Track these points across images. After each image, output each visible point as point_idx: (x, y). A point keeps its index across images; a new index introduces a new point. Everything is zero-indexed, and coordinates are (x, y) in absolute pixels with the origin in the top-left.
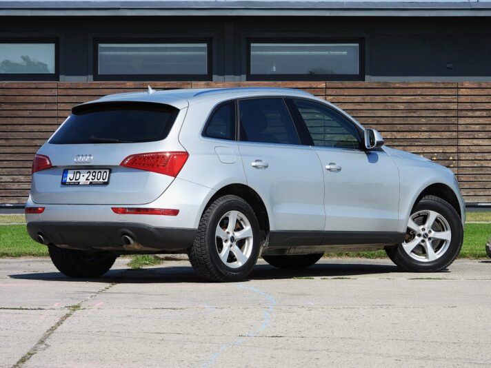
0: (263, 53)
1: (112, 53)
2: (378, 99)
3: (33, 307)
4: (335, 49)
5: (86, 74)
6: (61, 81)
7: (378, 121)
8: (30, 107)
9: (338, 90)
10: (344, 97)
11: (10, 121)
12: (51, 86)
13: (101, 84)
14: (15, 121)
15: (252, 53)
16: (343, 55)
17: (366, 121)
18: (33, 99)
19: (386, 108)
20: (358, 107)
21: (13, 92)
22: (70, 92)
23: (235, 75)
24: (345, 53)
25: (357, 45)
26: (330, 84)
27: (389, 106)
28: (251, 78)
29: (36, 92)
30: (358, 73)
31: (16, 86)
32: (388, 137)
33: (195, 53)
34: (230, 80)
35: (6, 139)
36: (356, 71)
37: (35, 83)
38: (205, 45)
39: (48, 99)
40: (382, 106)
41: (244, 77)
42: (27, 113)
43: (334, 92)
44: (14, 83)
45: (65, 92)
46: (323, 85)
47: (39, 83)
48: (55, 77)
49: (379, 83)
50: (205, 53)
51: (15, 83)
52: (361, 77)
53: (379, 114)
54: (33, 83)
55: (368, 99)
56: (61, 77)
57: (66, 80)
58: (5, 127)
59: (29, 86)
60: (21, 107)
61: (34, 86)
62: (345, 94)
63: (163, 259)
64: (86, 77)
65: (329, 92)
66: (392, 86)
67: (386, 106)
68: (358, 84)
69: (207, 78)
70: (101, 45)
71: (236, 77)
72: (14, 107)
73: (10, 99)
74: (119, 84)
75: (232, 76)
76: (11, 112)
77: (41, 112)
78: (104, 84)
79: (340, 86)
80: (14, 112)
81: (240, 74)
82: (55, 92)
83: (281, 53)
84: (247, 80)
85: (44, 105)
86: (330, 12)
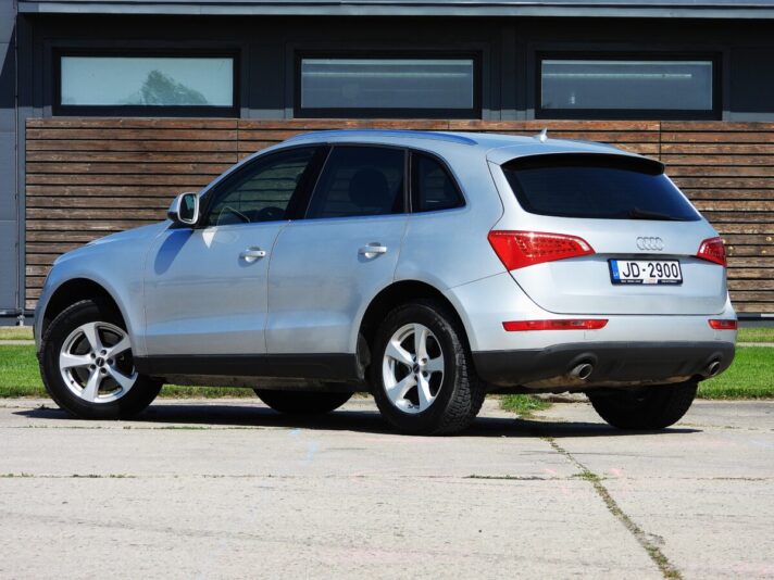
0: (562, 75)
1: (321, 74)
2: (742, 149)
3: (524, 476)
4: (675, 70)
5: (283, 107)
6: (243, 119)
7: (742, 183)
8: (194, 158)
9: (680, 135)
10: (689, 145)
11: (162, 180)
12: (228, 125)
13: (306, 123)
14: (171, 180)
15: (544, 75)
16: (687, 78)
17: (724, 183)
18: (199, 146)
19: (755, 163)
20: (711, 161)
21: (168, 135)
22: (258, 135)
23: (517, 109)
24: (690, 75)
25: (709, 63)
26: (666, 125)
27: (760, 160)
28: (542, 114)
29: (203, 135)
30: (711, 108)
31: (172, 125)
32: (758, 209)
33: (453, 75)
34: (509, 118)
35: (156, 209)
36: (708, 104)
37: (202, 121)
38: (469, 63)
39: (223, 146)
40: (748, 160)
41: (531, 112)
42: (189, 168)
43: (673, 137)
44: (168, 121)
45: (248, 135)
46: (656, 126)
47: (208, 121)
48: (233, 112)
49: (744, 123)
50: (469, 76)
51: (172, 121)
52: (715, 114)
53: (745, 172)
54: (199, 121)
55: (727, 148)
56: (244, 111)
57: (251, 116)
58: (154, 189)
59: (192, 125)
60: (181, 158)
61: (200, 125)
62: (691, 140)
63: (546, 400)
64: (281, 111)
65: (665, 137)
66: (766, 128)
67: (755, 160)
68: (711, 125)
69: (475, 113)
70: (305, 62)
71: (519, 112)
72: (169, 158)
73: (164, 146)
74: (335, 123)
75: (514, 111)
76: (164, 166)
77: (211, 167)
78: (311, 122)
79: (684, 128)
80: (169, 166)
81: (525, 108)
82: (233, 135)
83: (589, 75)
84: (537, 117)
85: (216, 156)
86: (670, 11)
